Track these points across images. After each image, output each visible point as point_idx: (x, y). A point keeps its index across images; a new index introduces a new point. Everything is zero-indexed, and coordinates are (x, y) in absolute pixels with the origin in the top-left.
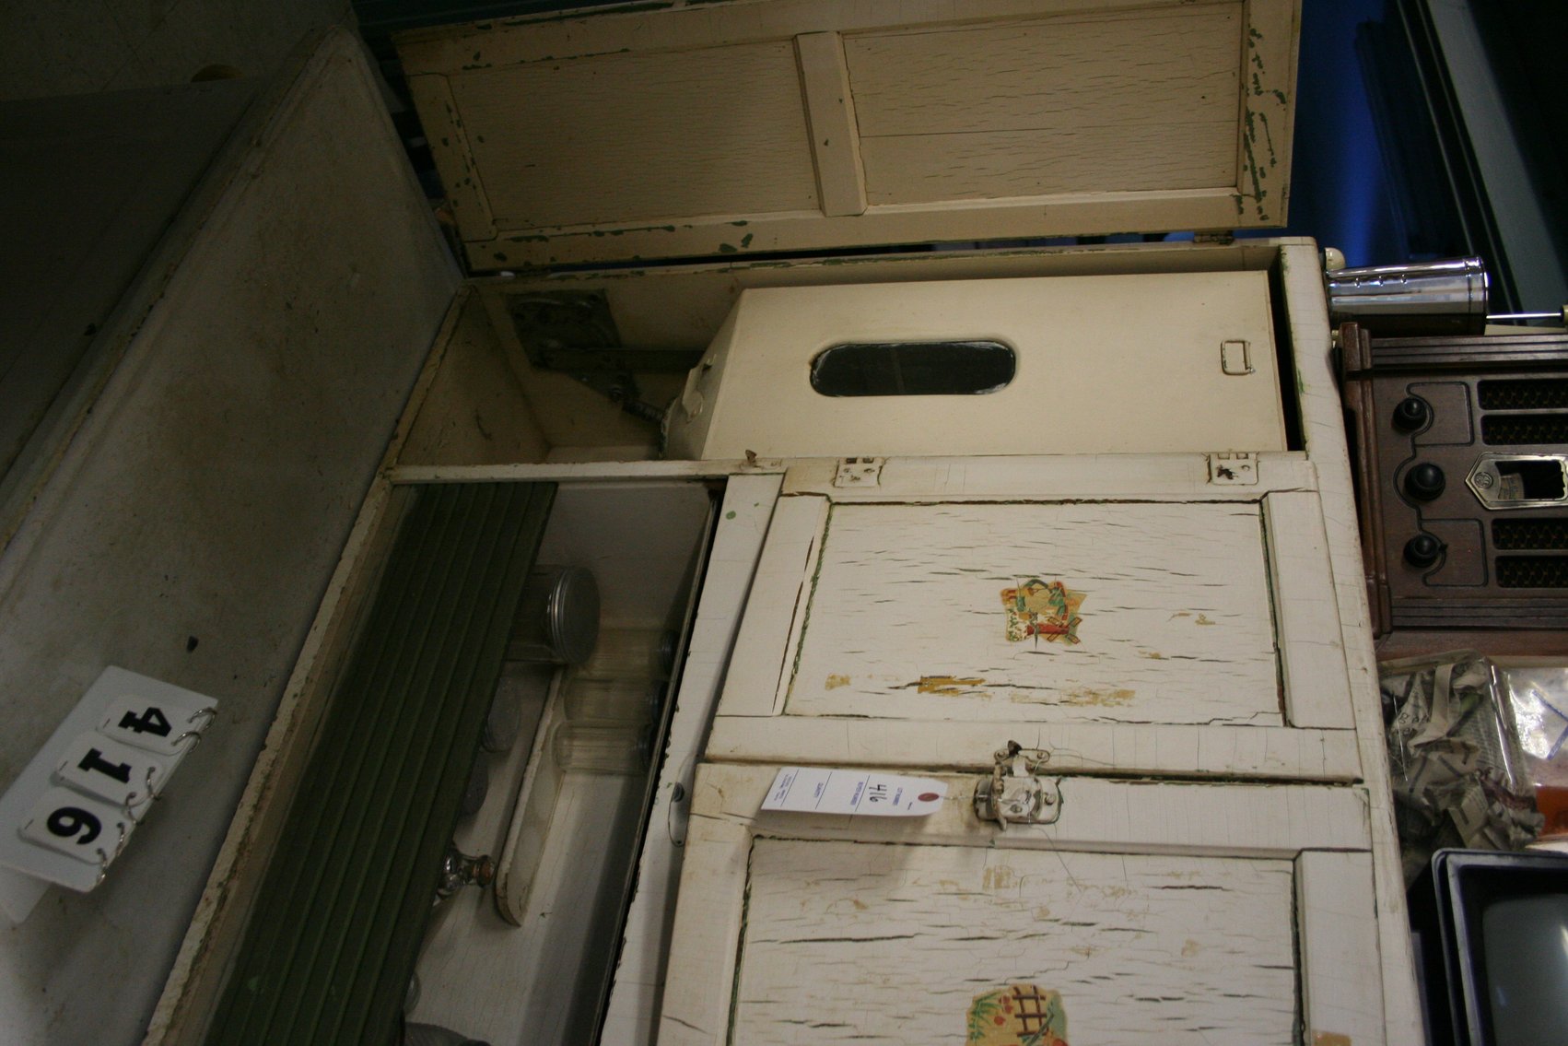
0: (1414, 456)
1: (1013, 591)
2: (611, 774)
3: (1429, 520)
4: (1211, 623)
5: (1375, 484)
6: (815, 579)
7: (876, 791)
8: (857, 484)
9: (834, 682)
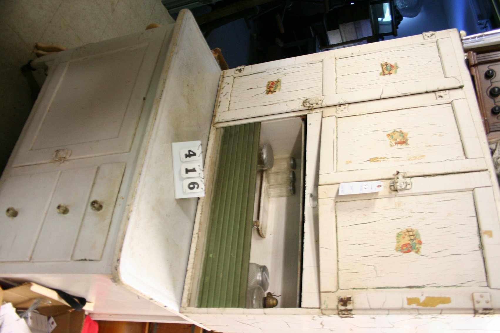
0: (491, 86)
1: (389, 134)
2: (282, 196)
3: (497, 102)
4: (443, 136)
5: (481, 94)
6: (337, 138)
7: (365, 186)
8: (342, 112)
9: (348, 163)
